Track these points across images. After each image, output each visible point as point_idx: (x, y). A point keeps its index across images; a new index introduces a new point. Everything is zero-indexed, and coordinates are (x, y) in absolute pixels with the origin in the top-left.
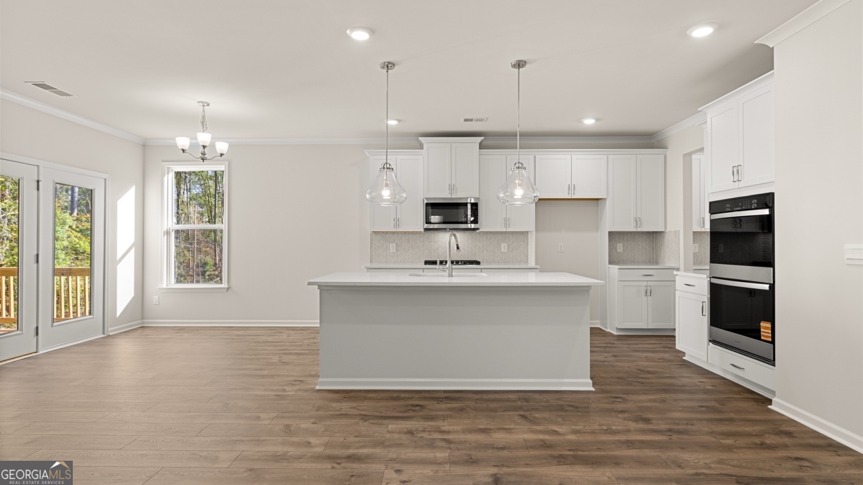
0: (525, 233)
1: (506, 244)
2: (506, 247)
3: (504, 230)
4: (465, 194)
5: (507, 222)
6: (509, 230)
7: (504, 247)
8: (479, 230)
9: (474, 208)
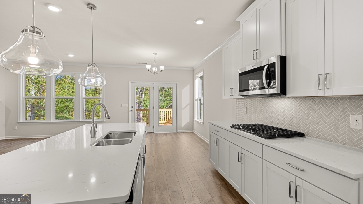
1: (360, 117)
2: (361, 121)
7: (355, 121)
8: (287, 96)
9: (272, 69)
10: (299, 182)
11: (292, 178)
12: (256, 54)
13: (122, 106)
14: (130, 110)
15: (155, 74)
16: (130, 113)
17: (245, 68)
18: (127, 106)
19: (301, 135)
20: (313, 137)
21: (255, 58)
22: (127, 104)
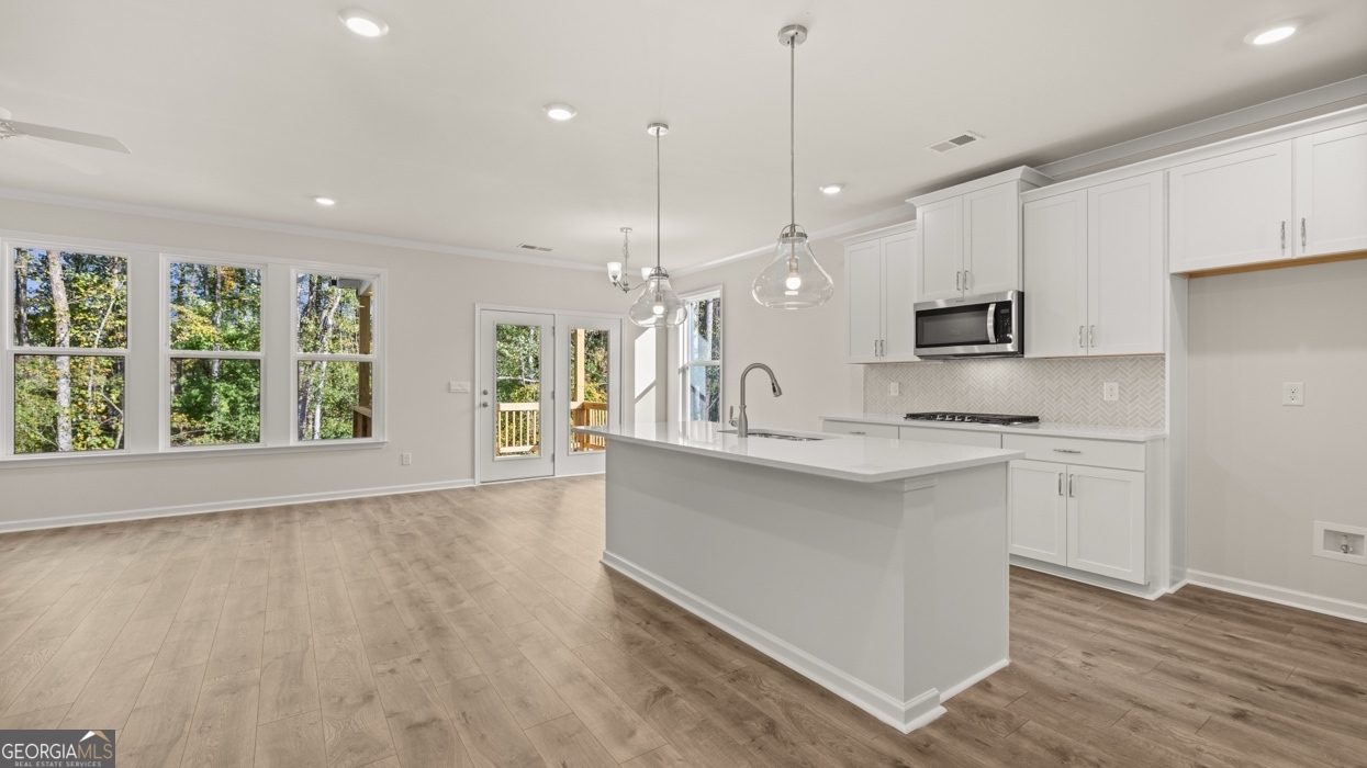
0: (1160, 357)
1: (1116, 385)
2: (1116, 391)
3: (1082, 352)
4: (996, 284)
5: (1088, 334)
6: (1092, 352)
7: (1110, 390)
8: (1026, 356)
9: (1004, 311)
10: (1072, 470)
11: (1062, 468)
12: (964, 278)
13: (449, 390)
14: (477, 404)
15: (626, 290)
16: (477, 412)
17: (934, 303)
18: (469, 389)
19: (1034, 419)
20: (1050, 421)
21: (961, 287)
22: (469, 384)
